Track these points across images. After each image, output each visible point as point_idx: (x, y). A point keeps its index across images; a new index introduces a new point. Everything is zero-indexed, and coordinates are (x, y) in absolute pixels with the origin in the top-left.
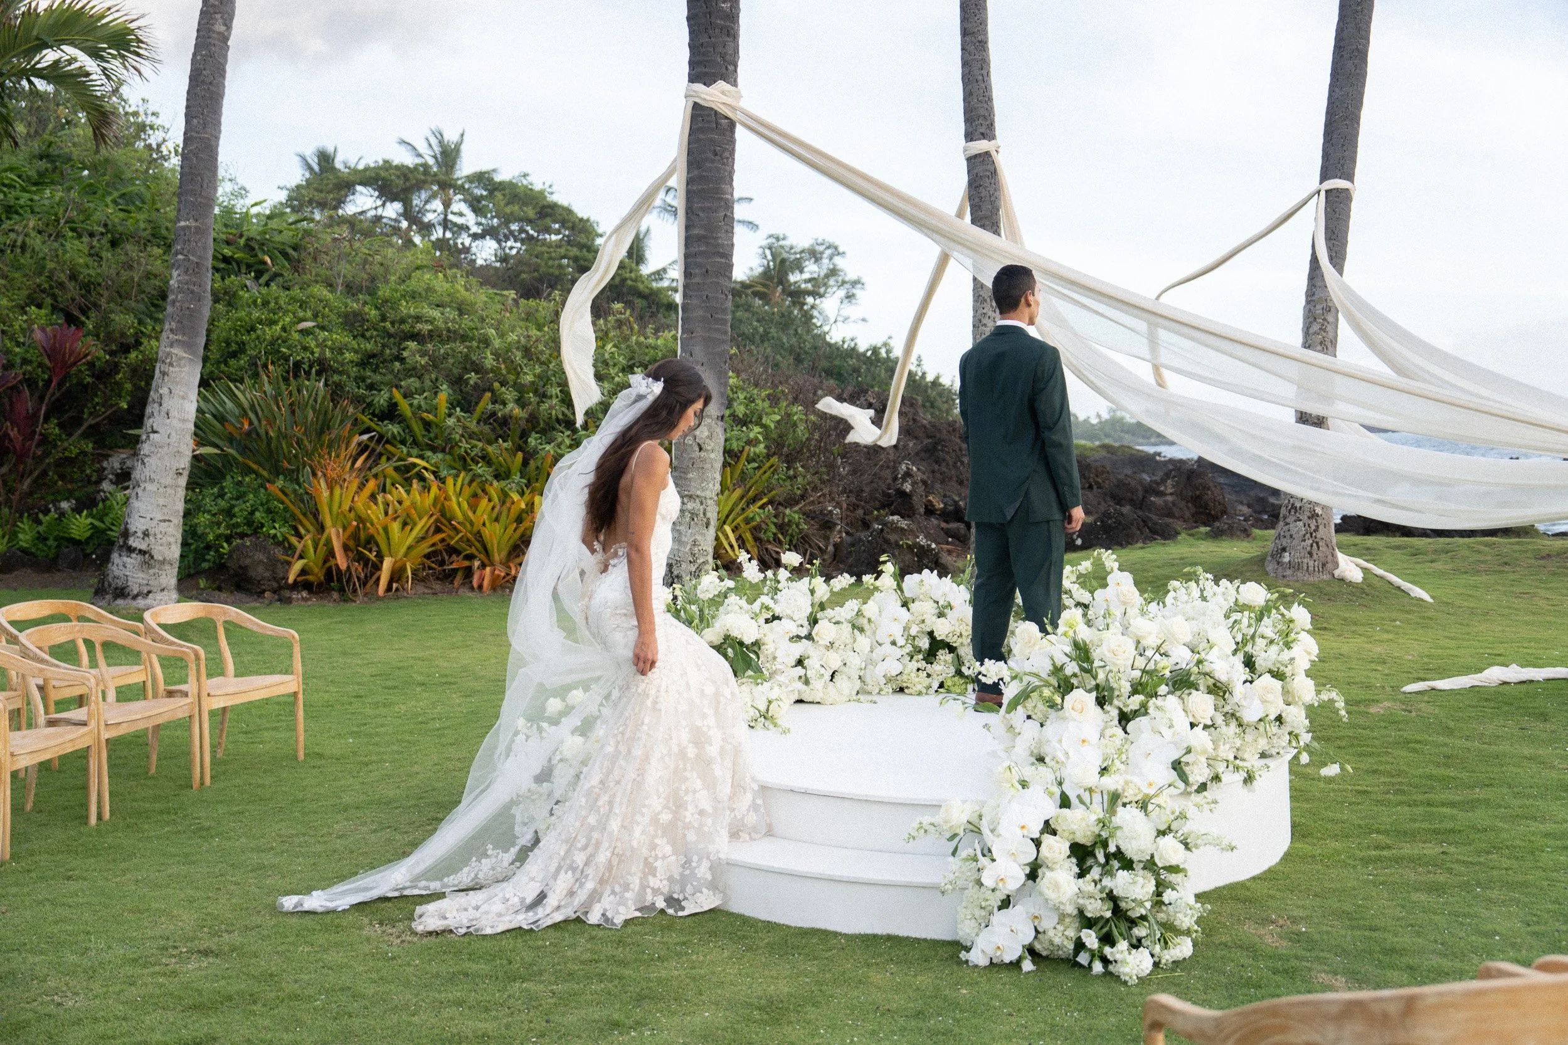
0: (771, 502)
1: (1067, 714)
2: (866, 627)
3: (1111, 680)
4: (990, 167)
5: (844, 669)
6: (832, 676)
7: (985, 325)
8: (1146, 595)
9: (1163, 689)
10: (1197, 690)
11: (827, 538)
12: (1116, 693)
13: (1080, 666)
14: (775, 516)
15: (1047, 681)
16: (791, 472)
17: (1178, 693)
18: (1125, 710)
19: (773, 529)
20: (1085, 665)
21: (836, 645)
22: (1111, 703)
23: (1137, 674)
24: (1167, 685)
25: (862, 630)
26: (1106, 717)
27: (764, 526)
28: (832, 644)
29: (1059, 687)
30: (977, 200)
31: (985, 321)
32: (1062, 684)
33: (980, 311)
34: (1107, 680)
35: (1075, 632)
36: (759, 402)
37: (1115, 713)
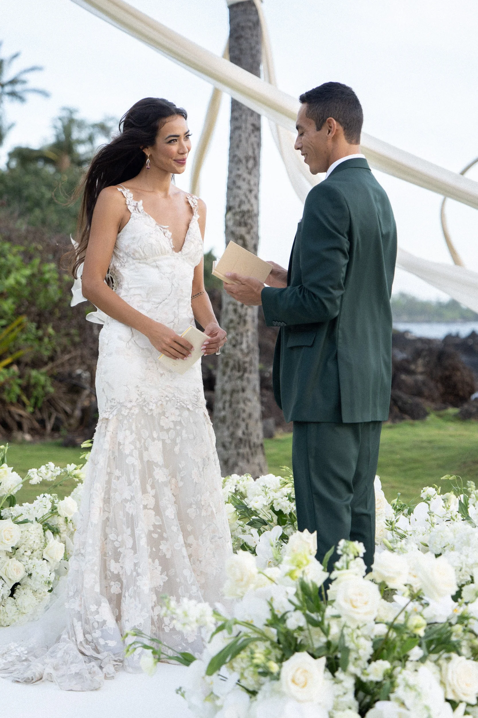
0: (18, 362)
1: (284, 689)
2: (62, 528)
3: (347, 638)
4: (254, 18)
5: (29, 581)
6: (13, 590)
7: (239, 188)
8: (395, 501)
9: (416, 652)
10: (459, 654)
11: (74, 403)
12: (353, 656)
13: (307, 617)
14: (20, 377)
15: (263, 634)
16: (40, 333)
17: (434, 657)
18: (364, 679)
19: (17, 390)
20: (314, 616)
21: (21, 550)
22: (345, 670)
23: (382, 630)
24: (420, 645)
25: (55, 532)
26: (338, 689)
27: (7, 387)
28: (15, 549)
29: (279, 642)
30: (237, 52)
31: (240, 183)
32: (282, 639)
33: (235, 172)
34: (342, 636)
35: (303, 572)
36: (10, 257)
37: (349, 684)
